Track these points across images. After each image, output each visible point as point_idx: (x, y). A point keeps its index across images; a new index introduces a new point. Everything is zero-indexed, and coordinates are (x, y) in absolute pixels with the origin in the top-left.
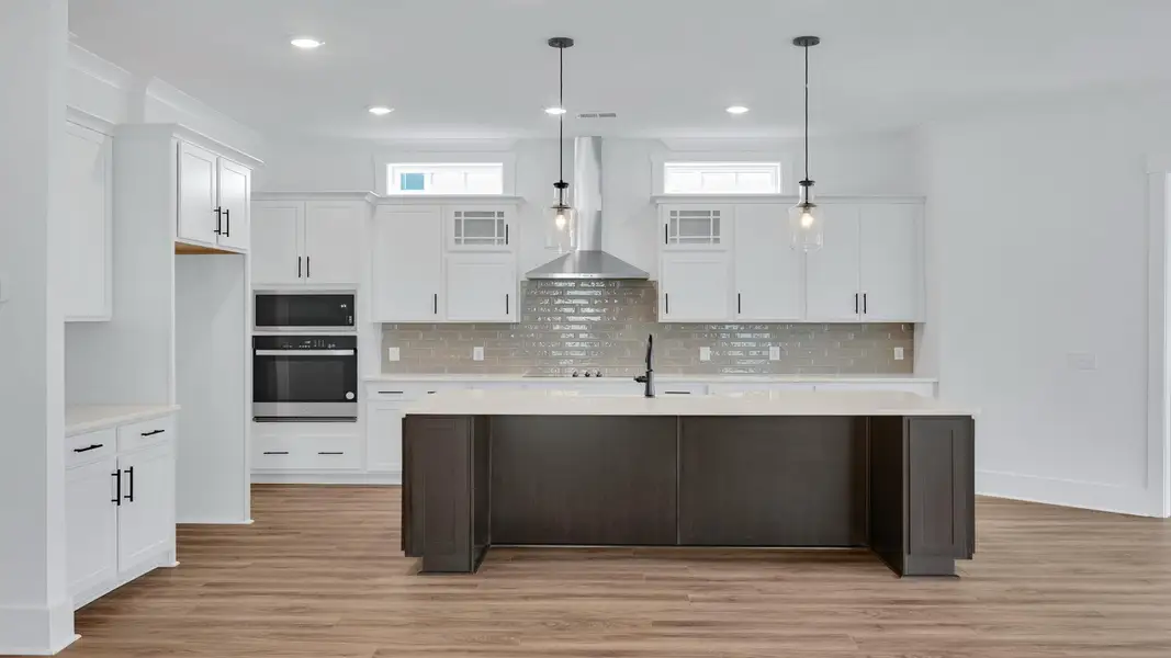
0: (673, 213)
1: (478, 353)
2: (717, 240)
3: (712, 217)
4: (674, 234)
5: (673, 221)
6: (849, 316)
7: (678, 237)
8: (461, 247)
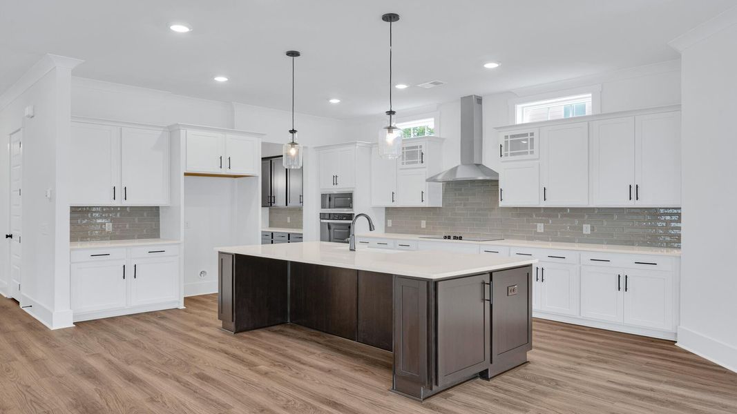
0: (506, 137)
1: (423, 224)
2: (532, 153)
3: (529, 137)
4: (506, 150)
5: (506, 142)
6: (624, 202)
7: (509, 152)
8: (405, 166)
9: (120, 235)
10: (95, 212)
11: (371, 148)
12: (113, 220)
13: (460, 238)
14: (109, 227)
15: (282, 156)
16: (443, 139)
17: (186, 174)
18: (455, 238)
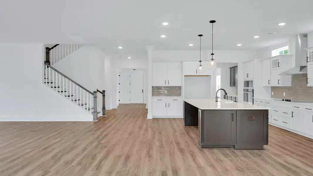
0: (310, 53)
1: (284, 94)
5: (310, 55)
7: (311, 60)
8: (274, 68)
9: (169, 95)
10: (163, 88)
11: (262, 61)
12: (167, 90)
13: (290, 101)
14: (166, 92)
15: (237, 66)
16: (292, 55)
17: (185, 76)
18: (288, 100)
